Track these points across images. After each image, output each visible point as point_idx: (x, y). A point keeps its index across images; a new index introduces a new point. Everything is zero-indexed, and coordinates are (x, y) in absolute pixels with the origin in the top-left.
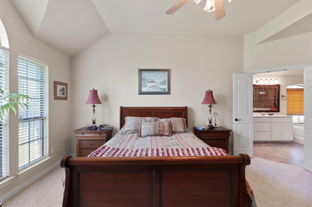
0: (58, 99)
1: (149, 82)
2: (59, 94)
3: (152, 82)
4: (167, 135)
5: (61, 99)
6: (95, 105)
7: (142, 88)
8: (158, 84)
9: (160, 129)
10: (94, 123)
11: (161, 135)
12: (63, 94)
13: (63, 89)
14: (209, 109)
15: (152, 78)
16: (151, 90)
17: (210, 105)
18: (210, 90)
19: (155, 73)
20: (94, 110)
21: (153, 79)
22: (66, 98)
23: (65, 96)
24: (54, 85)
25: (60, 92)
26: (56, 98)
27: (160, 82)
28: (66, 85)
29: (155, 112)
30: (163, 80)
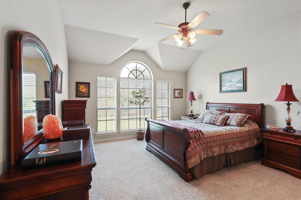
0: (176, 98)
1: (228, 82)
2: (177, 95)
3: (230, 82)
4: (218, 125)
5: (178, 98)
6: (192, 101)
7: (222, 88)
8: (235, 83)
9: (215, 119)
10: (192, 112)
11: (214, 124)
12: (180, 95)
13: (180, 92)
14: (287, 107)
15: (229, 79)
16: (229, 89)
17: (289, 102)
18: (288, 84)
19: (232, 74)
20: (192, 104)
21: (231, 79)
22: (182, 97)
23: (181, 96)
24: (174, 90)
25: (177, 94)
26: (175, 97)
27: (236, 81)
28: (182, 90)
29: (230, 108)
30: (240, 78)
